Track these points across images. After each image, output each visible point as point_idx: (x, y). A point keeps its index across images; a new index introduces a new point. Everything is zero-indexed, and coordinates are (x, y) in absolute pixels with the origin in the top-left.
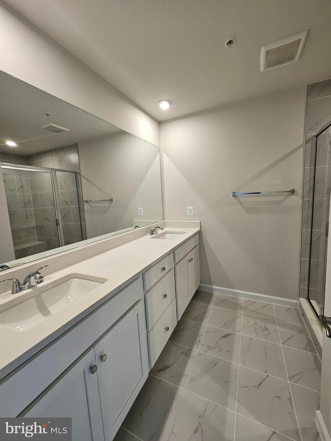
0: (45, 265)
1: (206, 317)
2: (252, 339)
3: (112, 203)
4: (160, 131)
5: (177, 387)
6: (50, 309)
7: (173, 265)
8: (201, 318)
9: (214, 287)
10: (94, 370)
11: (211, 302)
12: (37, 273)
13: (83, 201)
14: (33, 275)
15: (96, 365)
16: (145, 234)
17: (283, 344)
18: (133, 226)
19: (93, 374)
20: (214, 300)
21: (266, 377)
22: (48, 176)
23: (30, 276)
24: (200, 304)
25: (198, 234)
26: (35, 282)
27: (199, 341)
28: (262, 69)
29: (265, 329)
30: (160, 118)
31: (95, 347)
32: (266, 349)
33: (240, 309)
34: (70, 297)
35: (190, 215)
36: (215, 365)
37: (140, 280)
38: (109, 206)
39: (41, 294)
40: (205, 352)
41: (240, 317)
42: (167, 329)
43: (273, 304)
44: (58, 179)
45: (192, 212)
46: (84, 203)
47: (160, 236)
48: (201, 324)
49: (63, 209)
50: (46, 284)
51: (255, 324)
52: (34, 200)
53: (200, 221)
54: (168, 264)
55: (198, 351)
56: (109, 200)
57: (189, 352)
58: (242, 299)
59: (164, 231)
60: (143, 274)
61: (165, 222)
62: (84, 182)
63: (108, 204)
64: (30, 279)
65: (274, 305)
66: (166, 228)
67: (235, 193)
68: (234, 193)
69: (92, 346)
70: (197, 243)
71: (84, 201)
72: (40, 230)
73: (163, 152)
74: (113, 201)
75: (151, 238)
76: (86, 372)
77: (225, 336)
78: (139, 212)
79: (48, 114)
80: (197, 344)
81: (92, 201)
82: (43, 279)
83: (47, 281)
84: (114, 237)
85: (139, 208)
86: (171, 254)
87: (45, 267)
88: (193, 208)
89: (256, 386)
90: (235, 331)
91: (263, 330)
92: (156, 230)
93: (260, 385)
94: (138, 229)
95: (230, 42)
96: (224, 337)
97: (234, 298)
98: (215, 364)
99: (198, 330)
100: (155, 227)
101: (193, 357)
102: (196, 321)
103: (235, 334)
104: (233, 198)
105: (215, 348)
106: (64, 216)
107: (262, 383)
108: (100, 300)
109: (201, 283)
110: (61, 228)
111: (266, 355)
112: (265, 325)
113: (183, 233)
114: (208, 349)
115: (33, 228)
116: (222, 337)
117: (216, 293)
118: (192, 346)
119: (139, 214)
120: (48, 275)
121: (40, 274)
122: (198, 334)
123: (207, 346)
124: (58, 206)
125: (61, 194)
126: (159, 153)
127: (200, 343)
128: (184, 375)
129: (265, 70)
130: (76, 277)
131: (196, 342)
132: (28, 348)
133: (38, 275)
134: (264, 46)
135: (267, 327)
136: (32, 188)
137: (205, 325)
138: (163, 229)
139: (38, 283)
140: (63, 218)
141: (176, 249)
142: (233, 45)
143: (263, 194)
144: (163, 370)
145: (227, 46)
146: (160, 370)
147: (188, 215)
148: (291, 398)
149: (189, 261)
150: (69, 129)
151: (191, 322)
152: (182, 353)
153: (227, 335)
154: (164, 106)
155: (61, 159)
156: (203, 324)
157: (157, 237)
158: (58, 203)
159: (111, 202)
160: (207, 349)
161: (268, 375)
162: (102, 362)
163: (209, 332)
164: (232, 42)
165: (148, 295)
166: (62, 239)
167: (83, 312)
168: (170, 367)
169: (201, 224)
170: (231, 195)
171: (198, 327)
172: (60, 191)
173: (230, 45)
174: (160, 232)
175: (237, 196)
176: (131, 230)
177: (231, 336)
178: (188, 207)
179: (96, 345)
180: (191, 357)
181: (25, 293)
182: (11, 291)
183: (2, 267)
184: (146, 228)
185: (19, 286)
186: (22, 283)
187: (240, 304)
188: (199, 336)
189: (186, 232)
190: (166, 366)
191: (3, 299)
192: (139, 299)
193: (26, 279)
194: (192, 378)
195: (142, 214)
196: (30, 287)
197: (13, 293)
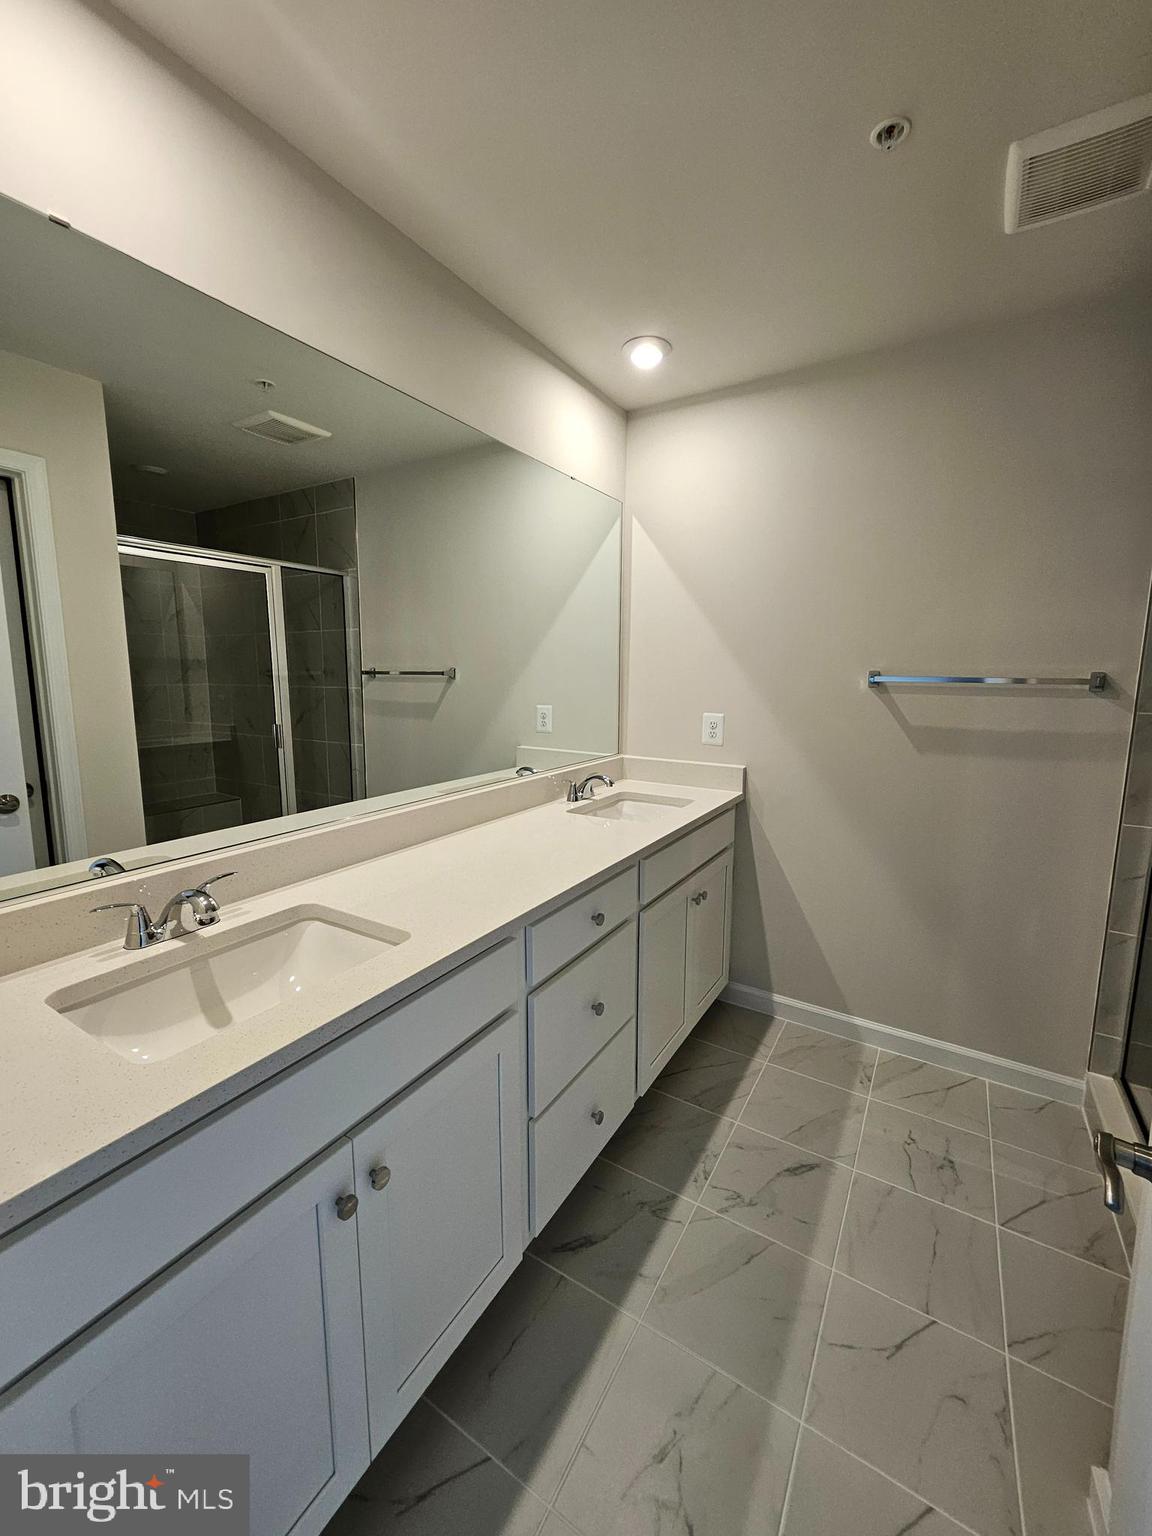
0: (226, 871)
1: (736, 1097)
2: (891, 1191)
3: (453, 685)
4: (626, 443)
5: (615, 1309)
6: (231, 1006)
7: (635, 910)
8: (719, 1098)
9: (777, 998)
10: (347, 1209)
11: (762, 1049)
12: (200, 892)
13: (360, 672)
14: (188, 897)
15: (355, 1196)
16: (552, 798)
17: (1002, 1225)
18: (515, 766)
19: (344, 1220)
20: (772, 1042)
21: (928, 1326)
23: (179, 902)
24: (720, 1050)
25: (734, 811)
26: (193, 920)
27: (705, 1172)
28: (1009, 224)
29: (946, 1163)
30: (631, 397)
31: (355, 1140)
32: (937, 1233)
33: (861, 1082)
34: (292, 979)
35: (712, 741)
36: (749, 1260)
37: (516, 947)
38: (443, 694)
39: (210, 960)
40: (719, 1211)
41: (859, 1111)
42: (599, 1118)
43: (987, 1081)
45: (719, 731)
46: (364, 677)
47: (600, 808)
48: (718, 1118)
50: (226, 929)
51: (909, 1141)
53: (743, 766)
55: (697, 1204)
56: (442, 673)
57: (665, 1205)
58: (875, 1052)
59: (614, 792)
60: (526, 929)
61: (623, 758)
63: (438, 685)
64: (180, 911)
65: (990, 1083)
66: (625, 782)
67: (879, 674)
68: (873, 674)
69: (348, 1135)
70: (730, 839)
71: (367, 673)
73: (634, 519)
74: (458, 676)
75: (568, 811)
76: (324, 1211)
77: (796, 1169)
78: (540, 720)
79: (264, 383)
80: (696, 1181)
81: (390, 671)
82: (218, 912)
83: (230, 919)
84: (450, 799)
85: (539, 706)
86: (631, 871)
87: (226, 875)
88: (724, 717)
89: (884, 1350)
90: (834, 1158)
91: (938, 1165)
92: (588, 786)
93: (899, 1347)
94: (528, 778)
95: (890, 131)
96: (793, 1171)
97: (849, 1045)
98: (749, 1257)
99: (706, 1136)
100: (587, 775)
101: (679, 1222)
102: (700, 1105)
103: (831, 1165)
104: (869, 691)
105: (756, 1204)
107: (907, 1343)
108: (379, 996)
109: (731, 978)
110: (287, 754)
111: (935, 1253)
112: (947, 1151)
113: (681, 803)
114: (730, 1203)
115: (204, 747)
116: (785, 1171)
117: (781, 1020)
118: (679, 1184)
119: (540, 728)
120: (234, 901)
121: (207, 896)
122: (702, 1150)
123: (729, 1194)
124: (285, 683)
126: (619, 520)
127: (706, 1179)
128: (641, 1275)
129: (1020, 230)
130: (316, 916)
131: (696, 1174)
133: (202, 901)
134: (1019, 139)
135: (952, 1159)
137: (732, 1124)
138: (611, 784)
139: (202, 923)
141: (649, 856)
142: (899, 141)
144: (573, 1249)
145: (879, 147)
146: (563, 1246)
147: (703, 740)
148: (1006, 1409)
149: (693, 899)
150: (328, 430)
151: (681, 1106)
152: (642, 1204)
153: (803, 1166)
154: (646, 357)
156: (726, 1120)
157: (591, 811)
159: (448, 682)
160: (725, 1204)
161: (934, 1322)
162: (374, 1187)
163: (741, 1149)
164: (896, 131)
165: (539, 1000)
168: (596, 1242)
169: (748, 777)
170: (862, 682)
171: (704, 1127)
173: (890, 142)
174: (602, 792)
175: (886, 687)
176: (508, 779)
177: (817, 1171)
178: (705, 714)
179: (355, 1135)
180: (672, 1221)
181: (162, 951)
182: (124, 939)
183: (102, 866)
184: (554, 776)
185: (147, 927)
186: (155, 919)
187: (865, 1067)
188: (707, 1156)
189: (691, 801)
190: (585, 1238)
191: (100, 961)
192: (507, 1006)
193: (168, 908)
194: (664, 1289)
195: (549, 728)
196: (178, 934)
197: (128, 946)
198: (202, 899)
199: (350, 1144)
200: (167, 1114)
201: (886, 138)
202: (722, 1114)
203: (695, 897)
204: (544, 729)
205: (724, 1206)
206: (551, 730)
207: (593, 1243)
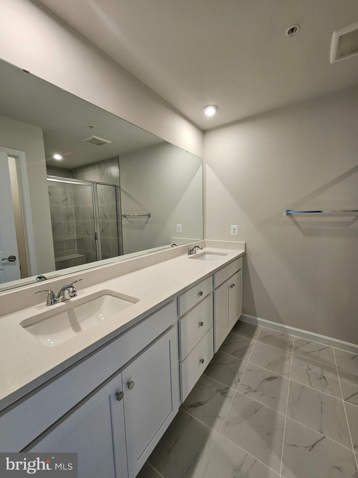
0: (80, 279)
1: (247, 352)
2: (303, 387)
3: (150, 218)
4: (203, 143)
5: (211, 429)
6: (81, 324)
7: (212, 290)
8: (242, 353)
9: (259, 319)
10: (120, 396)
11: (254, 336)
12: (71, 286)
13: (121, 216)
14: (67, 288)
15: (122, 392)
16: (183, 254)
17: (345, 401)
18: (170, 244)
19: (119, 401)
20: (258, 334)
21: (322, 439)
22: (89, 189)
23: (64, 290)
24: (241, 337)
25: (242, 258)
26: (69, 296)
27: (238, 379)
28: (332, 60)
29: (322, 377)
30: (205, 126)
31: (123, 372)
32: (322, 403)
33: (289, 348)
34: (101, 315)
35: (234, 234)
36: (256, 412)
37: (174, 303)
38: (147, 221)
39: (74, 309)
40: (245, 394)
41: (289, 358)
42: (202, 361)
44: (99, 193)
45: (236, 231)
46: (122, 217)
47: (198, 257)
48: (242, 360)
49: (102, 223)
50: (79, 298)
51: (308, 369)
52: (76, 213)
53: (245, 242)
54: (206, 288)
55: (236, 391)
56: (147, 215)
57: (225, 391)
58: (293, 338)
59: (203, 252)
60: (177, 297)
61: (205, 241)
62: (123, 196)
63: (145, 219)
64: (64, 292)
65: (334, 348)
66: (206, 248)
67: (290, 211)
68: (288, 211)
69: (120, 370)
70: (241, 267)
71: (123, 216)
72: (81, 242)
73: (207, 164)
74: (151, 216)
75: (188, 258)
76: (112, 397)
77: (270, 378)
78: (177, 229)
79: (91, 126)
80: (235, 382)
81: (131, 215)
82: (77, 293)
83: (80, 295)
85: (177, 225)
86: (210, 277)
87: (79, 280)
88: (238, 226)
89: (307, 447)
90: (282, 375)
91: (319, 378)
92: (194, 250)
93: (313, 446)
94: (175, 247)
95: (292, 30)
97: (284, 335)
98: (256, 410)
99: (238, 367)
100: (194, 246)
101: (231, 397)
102: (235, 356)
103: (282, 377)
104: (287, 217)
105: (257, 391)
106: (103, 230)
107: (316, 445)
108: (130, 322)
109: (243, 313)
110: (99, 242)
111: (322, 411)
112: (322, 373)
113: (225, 255)
114: (248, 390)
115: (74, 240)
116: (266, 379)
117: (260, 327)
118: (230, 384)
119: (177, 232)
120: (82, 289)
121: (73, 287)
122: (237, 371)
123: (247, 387)
124: (98, 220)
125: (101, 207)
126: (202, 165)
127: (239, 382)
128: (219, 416)
129: (336, 61)
130: (108, 293)
131: (235, 380)
132: (54, 365)
133: (71, 289)
134: (336, 30)
135: (324, 376)
136: (74, 201)
137: (246, 363)
138: (202, 249)
139: (71, 296)
140: (101, 233)
141: (216, 272)
142: (296, 32)
143: (324, 213)
144: (195, 407)
145: (289, 35)
146: (191, 406)
147: (231, 234)
148: (357, 474)
149: (230, 286)
150: (111, 141)
151: (229, 357)
152: (218, 391)
153: (272, 378)
154: (210, 112)
155: (102, 173)
156: (244, 361)
157: (196, 258)
158: (98, 216)
159: (148, 218)
161: (325, 437)
162: (129, 389)
163: (250, 371)
164: (294, 30)
165: (182, 321)
166: (100, 254)
167: (111, 333)
169: (247, 247)
170: (284, 213)
171: (237, 363)
172: (101, 205)
173: (292, 34)
174: (199, 251)
175: (292, 215)
176: (168, 248)
177: (277, 379)
178: (231, 226)
179: (123, 370)
180: (228, 397)
181: (58, 306)
182: (46, 302)
183: (40, 278)
184: (183, 246)
185: (53, 298)
186: (56, 295)
187: (290, 342)
188: (239, 374)
189: (228, 254)
190: (199, 403)
191: (38, 310)
192: (172, 324)
193: (60, 292)
194: (227, 422)
195: (181, 231)
196: (63, 301)
197: (47, 305)
198: (71, 288)
199: (120, 374)
200: (58, 366)
201: (291, 33)
202: (243, 359)
203: (231, 285)
204: (179, 232)
205: (246, 392)
206: (181, 232)
207: (202, 405)
